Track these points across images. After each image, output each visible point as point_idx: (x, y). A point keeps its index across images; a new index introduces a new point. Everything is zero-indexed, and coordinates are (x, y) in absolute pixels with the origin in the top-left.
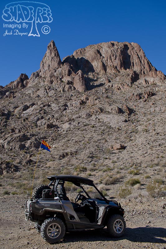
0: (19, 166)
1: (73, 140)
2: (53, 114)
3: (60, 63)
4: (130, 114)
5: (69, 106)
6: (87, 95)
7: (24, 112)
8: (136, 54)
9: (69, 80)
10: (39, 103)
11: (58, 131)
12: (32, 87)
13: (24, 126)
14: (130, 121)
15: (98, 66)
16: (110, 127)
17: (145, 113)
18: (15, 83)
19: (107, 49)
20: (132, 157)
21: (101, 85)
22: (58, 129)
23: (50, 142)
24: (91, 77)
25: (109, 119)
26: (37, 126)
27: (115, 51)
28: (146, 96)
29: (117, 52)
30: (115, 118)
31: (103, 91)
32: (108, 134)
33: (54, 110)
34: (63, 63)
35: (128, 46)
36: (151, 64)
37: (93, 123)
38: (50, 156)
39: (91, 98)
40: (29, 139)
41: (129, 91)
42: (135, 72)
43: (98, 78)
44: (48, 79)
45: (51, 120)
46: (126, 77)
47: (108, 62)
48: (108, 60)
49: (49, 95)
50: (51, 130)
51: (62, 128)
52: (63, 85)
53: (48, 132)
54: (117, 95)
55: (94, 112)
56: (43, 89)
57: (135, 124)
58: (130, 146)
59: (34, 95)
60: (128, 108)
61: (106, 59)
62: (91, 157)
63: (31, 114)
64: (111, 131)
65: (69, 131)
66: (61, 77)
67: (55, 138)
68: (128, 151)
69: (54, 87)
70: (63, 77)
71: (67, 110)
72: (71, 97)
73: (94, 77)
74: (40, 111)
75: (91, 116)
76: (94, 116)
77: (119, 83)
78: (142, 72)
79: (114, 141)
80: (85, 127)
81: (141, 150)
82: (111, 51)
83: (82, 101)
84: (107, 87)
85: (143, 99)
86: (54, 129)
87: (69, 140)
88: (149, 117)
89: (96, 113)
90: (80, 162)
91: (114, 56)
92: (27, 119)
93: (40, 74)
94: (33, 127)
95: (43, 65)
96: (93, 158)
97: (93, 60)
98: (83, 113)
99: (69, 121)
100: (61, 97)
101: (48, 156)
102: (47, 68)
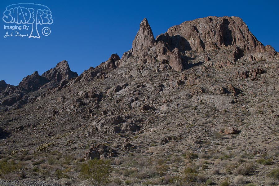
0: (117, 151)
1: (174, 123)
2: (149, 95)
3: (154, 41)
4: (236, 94)
5: (165, 87)
6: (185, 74)
7: (117, 93)
8: (238, 29)
9: (164, 59)
10: (133, 83)
11: (155, 113)
12: (125, 67)
13: (117, 108)
14: (238, 102)
15: (195, 43)
16: (215, 109)
17: (255, 93)
18: (106, 64)
19: (205, 25)
20: (251, 143)
21: (200, 63)
22: (156, 111)
23: (147, 125)
24: (188, 55)
25: (213, 100)
26: (131, 108)
27: (214, 27)
28: (254, 74)
29: (216, 27)
30: (220, 99)
31: (203, 70)
32: (214, 117)
33: (149, 90)
34: (157, 42)
35: (228, 20)
36: (256, 38)
37: (194, 105)
38: (151, 140)
39: (190, 77)
40: (124, 121)
41: (232, 69)
42: (238, 48)
43: (195, 56)
44: (141, 58)
45: (146, 101)
46: (228, 54)
47: (206, 38)
48: (206, 36)
49: (143, 75)
50: (147, 112)
51: (160, 110)
52: (157, 64)
53: (145, 114)
54: (219, 74)
55: (194, 92)
56: (136, 68)
57: (244, 105)
58: (246, 131)
59: (126, 76)
60: (234, 88)
61: (204, 35)
62: (199, 143)
63: (124, 95)
64: (217, 114)
65: (168, 113)
66: (155, 56)
67: (152, 121)
68: (244, 137)
69: (148, 66)
70: (157, 56)
71: (163, 91)
72: (167, 77)
73: (191, 55)
74: (134, 92)
75: (192, 97)
76: (195, 97)
77: (221, 61)
78: (246, 48)
79: (223, 124)
80: (186, 109)
81: (260, 134)
82: (209, 27)
83: (180, 81)
84: (206, 65)
85: (250, 77)
86: (151, 111)
87: (169, 124)
88: (261, 97)
89: (197, 94)
90: (187, 147)
91: (213, 32)
92: (120, 100)
93: (133, 53)
94: (126, 109)
95: (136, 44)
96: (201, 144)
97: (189, 37)
98: (182, 94)
99: (167, 102)
100: (156, 77)
101: (148, 140)
102: (140, 47)
